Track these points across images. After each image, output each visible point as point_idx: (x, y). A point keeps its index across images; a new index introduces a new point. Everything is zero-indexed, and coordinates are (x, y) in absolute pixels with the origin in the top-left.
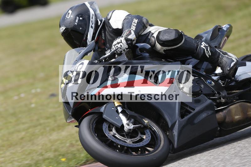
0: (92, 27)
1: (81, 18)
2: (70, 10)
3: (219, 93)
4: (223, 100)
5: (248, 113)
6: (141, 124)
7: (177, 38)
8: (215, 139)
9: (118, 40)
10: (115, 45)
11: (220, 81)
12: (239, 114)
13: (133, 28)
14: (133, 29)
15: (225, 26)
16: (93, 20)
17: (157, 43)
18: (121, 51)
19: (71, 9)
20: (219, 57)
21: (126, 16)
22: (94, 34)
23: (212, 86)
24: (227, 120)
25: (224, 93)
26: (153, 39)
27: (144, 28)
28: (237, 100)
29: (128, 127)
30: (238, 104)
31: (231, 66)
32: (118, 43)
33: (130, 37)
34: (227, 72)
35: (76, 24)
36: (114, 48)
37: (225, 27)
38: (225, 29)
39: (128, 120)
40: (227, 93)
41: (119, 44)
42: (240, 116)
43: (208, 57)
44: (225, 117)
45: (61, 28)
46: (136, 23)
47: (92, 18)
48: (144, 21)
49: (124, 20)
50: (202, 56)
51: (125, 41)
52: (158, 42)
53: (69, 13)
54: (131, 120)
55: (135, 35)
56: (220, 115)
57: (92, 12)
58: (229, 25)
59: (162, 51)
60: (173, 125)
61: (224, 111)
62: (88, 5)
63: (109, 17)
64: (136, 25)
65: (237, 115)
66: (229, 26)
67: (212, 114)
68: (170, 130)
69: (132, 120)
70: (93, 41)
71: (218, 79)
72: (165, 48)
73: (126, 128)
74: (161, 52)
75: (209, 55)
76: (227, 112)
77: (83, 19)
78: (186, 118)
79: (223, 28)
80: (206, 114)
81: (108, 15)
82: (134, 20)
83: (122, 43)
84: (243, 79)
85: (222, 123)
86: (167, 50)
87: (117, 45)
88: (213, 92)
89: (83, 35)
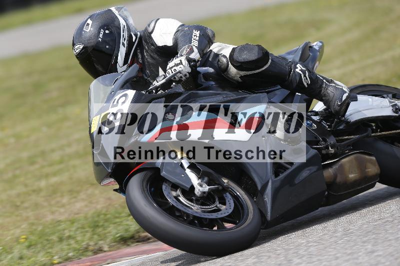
0: (123, 44)
1: (107, 32)
2: (89, 20)
3: (325, 140)
4: (332, 150)
5: (367, 170)
6: (218, 184)
7: (261, 57)
8: (320, 209)
9: (176, 61)
10: (172, 67)
11: (324, 123)
12: (355, 171)
13: (195, 43)
14: (196, 45)
15: (315, 43)
16: (124, 34)
17: (230, 65)
18: (181, 77)
19: (90, 17)
20: (321, 86)
21: (179, 27)
22: (127, 55)
23: (313, 129)
24: (339, 180)
25: (332, 140)
26: (224, 60)
27: (209, 43)
28: (350, 150)
29: (201, 189)
30: (352, 157)
31: (343, 100)
32: (177, 65)
33: (192, 56)
34: (337, 108)
35: (100, 39)
36: (171, 72)
37: (316, 45)
38: (317, 48)
39: (199, 178)
40: (337, 140)
41: (178, 67)
42: (357, 175)
43: (306, 86)
44: (335, 176)
45: (76, 47)
46: (198, 35)
47: (123, 30)
48: (210, 33)
49: (177, 32)
50: (297, 85)
51: (187, 62)
52: (232, 64)
53: (88, 24)
54: (203, 179)
55: (198, 54)
56: (329, 173)
57: (122, 22)
58: (320, 42)
59: (238, 78)
60: (265, 186)
61: (335, 167)
62: (116, 13)
63: (150, 29)
64: (198, 38)
65: (352, 173)
66: (321, 44)
67: (318, 170)
68: (259, 194)
69: (206, 179)
70: (126, 65)
71: (321, 120)
72: (243, 73)
73: (198, 190)
74: (236, 78)
75: (307, 84)
76: (339, 167)
77: (111, 32)
78: (282, 176)
79: (314, 47)
80: (308, 172)
81: (149, 26)
82: (194, 32)
83: (182, 64)
84: (356, 121)
85: (331, 185)
86: (245, 76)
87: (175, 68)
88: (316, 138)
89: (111, 56)
